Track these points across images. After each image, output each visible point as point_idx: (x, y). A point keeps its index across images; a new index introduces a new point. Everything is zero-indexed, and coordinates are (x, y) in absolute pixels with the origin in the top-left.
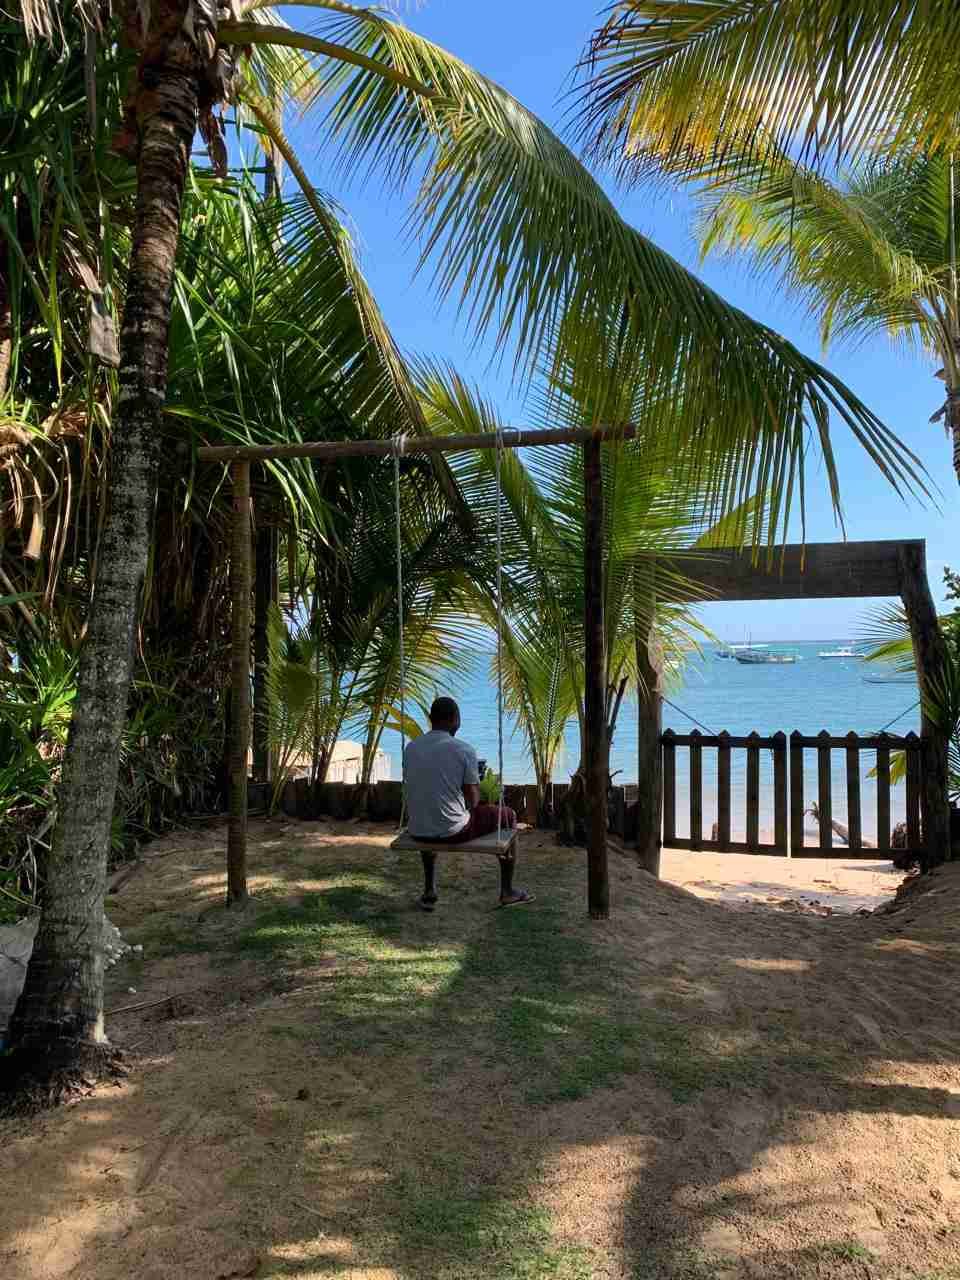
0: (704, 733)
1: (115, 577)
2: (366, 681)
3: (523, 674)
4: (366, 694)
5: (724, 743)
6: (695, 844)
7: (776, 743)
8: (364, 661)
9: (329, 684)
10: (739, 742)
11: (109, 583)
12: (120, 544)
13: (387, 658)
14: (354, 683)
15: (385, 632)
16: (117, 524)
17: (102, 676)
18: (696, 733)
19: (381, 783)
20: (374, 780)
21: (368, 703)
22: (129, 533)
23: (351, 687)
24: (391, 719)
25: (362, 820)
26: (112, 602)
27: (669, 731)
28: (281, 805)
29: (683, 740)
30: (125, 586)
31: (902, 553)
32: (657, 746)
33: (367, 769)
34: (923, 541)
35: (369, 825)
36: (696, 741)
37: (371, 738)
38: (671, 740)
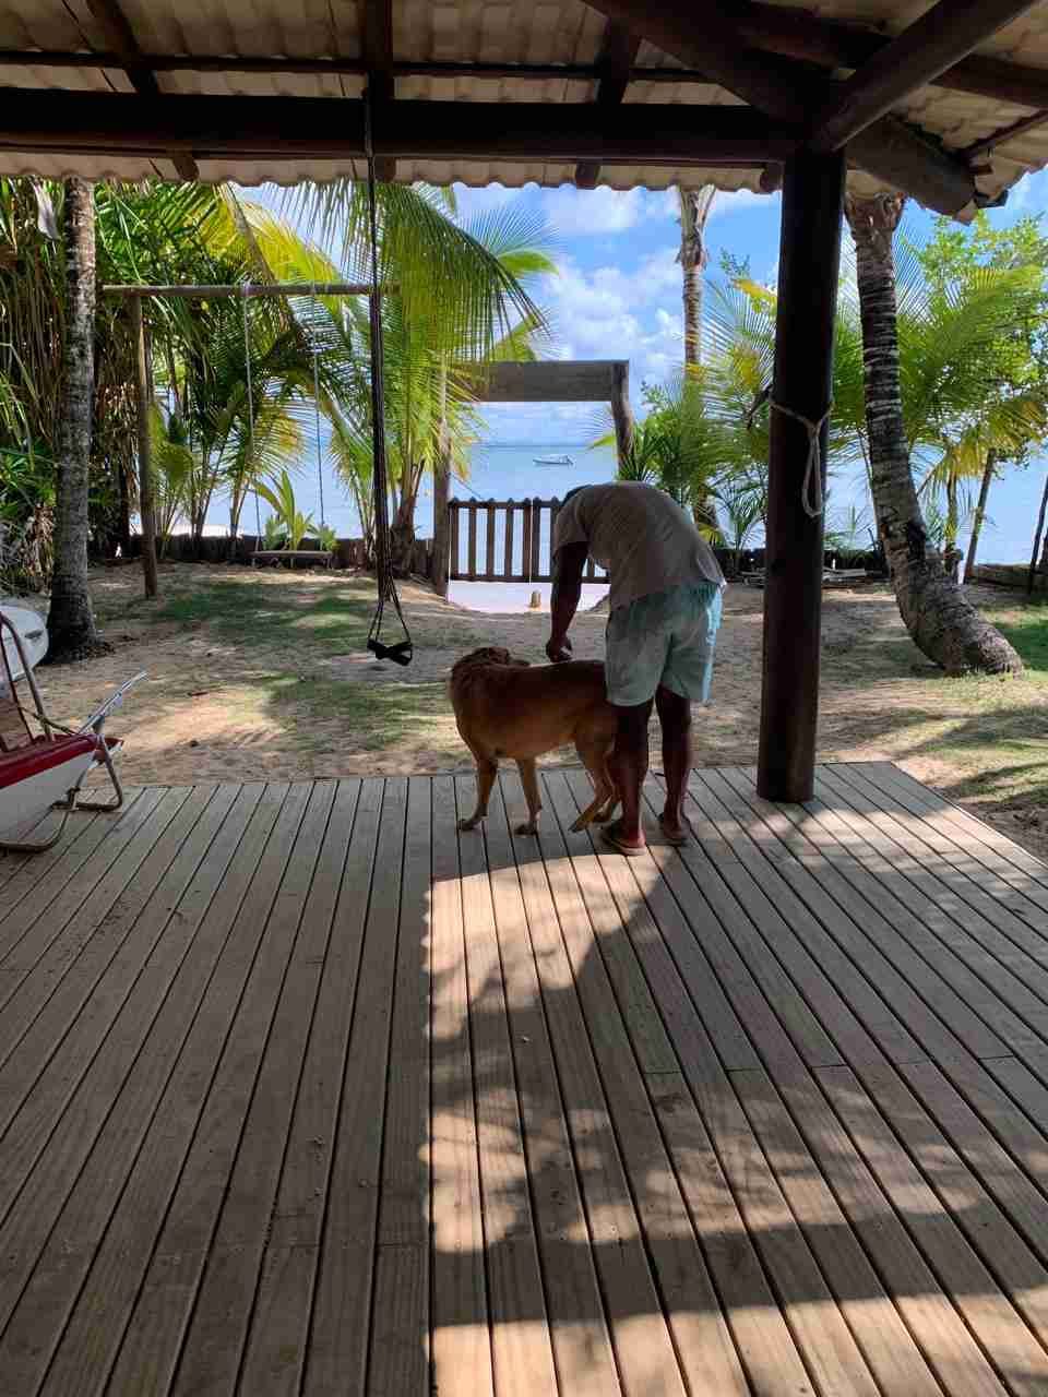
0: (478, 500)
1: (77, 383)
2: (230, 459)
3: (351, 455)
4: (231, 469)
5: (490, 506)
6: (472, 577)
7: (525, 505)
8: (226, 442)
9: (201, 459)
10: (501, 506)
11: (74, 385)
12: (78, 362)
13: (245, 440)
14: (220, 461)
15: (242, 419)
16: (75, 350)
17: (75, 441)
18: (473, 500)
19: (246, 538)
20: (239, 534)
21: (232, 475)
22: (82, 355)
23: (218, 464)
24: (251, 487)
25: (232, 563)
26: (77, 397)
27: (456, 499)
28: (167, 554)
29: (464, 505)
30: (83, 387)
31: (612, 369)
32: (447, 510)
33: (234, 526)
34: (627, 362)
35: (237, 567)
36: (473, 505)
37: (235, 504)
38: (455, 505)
